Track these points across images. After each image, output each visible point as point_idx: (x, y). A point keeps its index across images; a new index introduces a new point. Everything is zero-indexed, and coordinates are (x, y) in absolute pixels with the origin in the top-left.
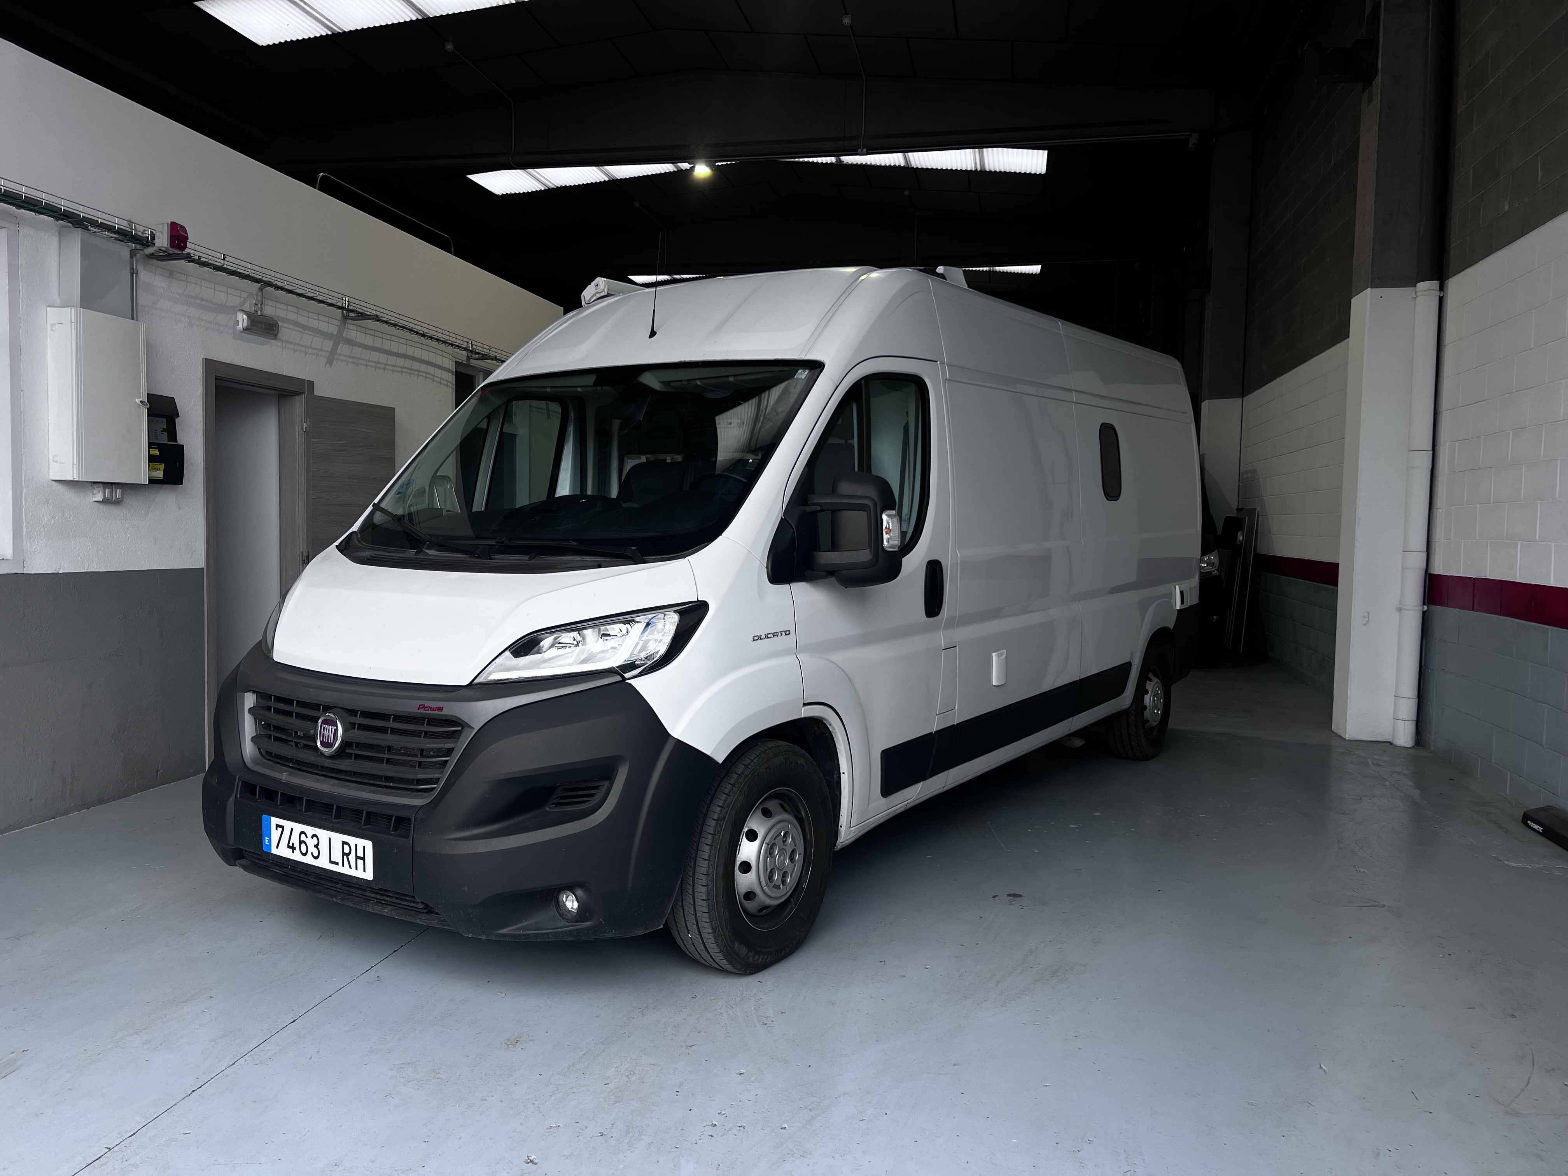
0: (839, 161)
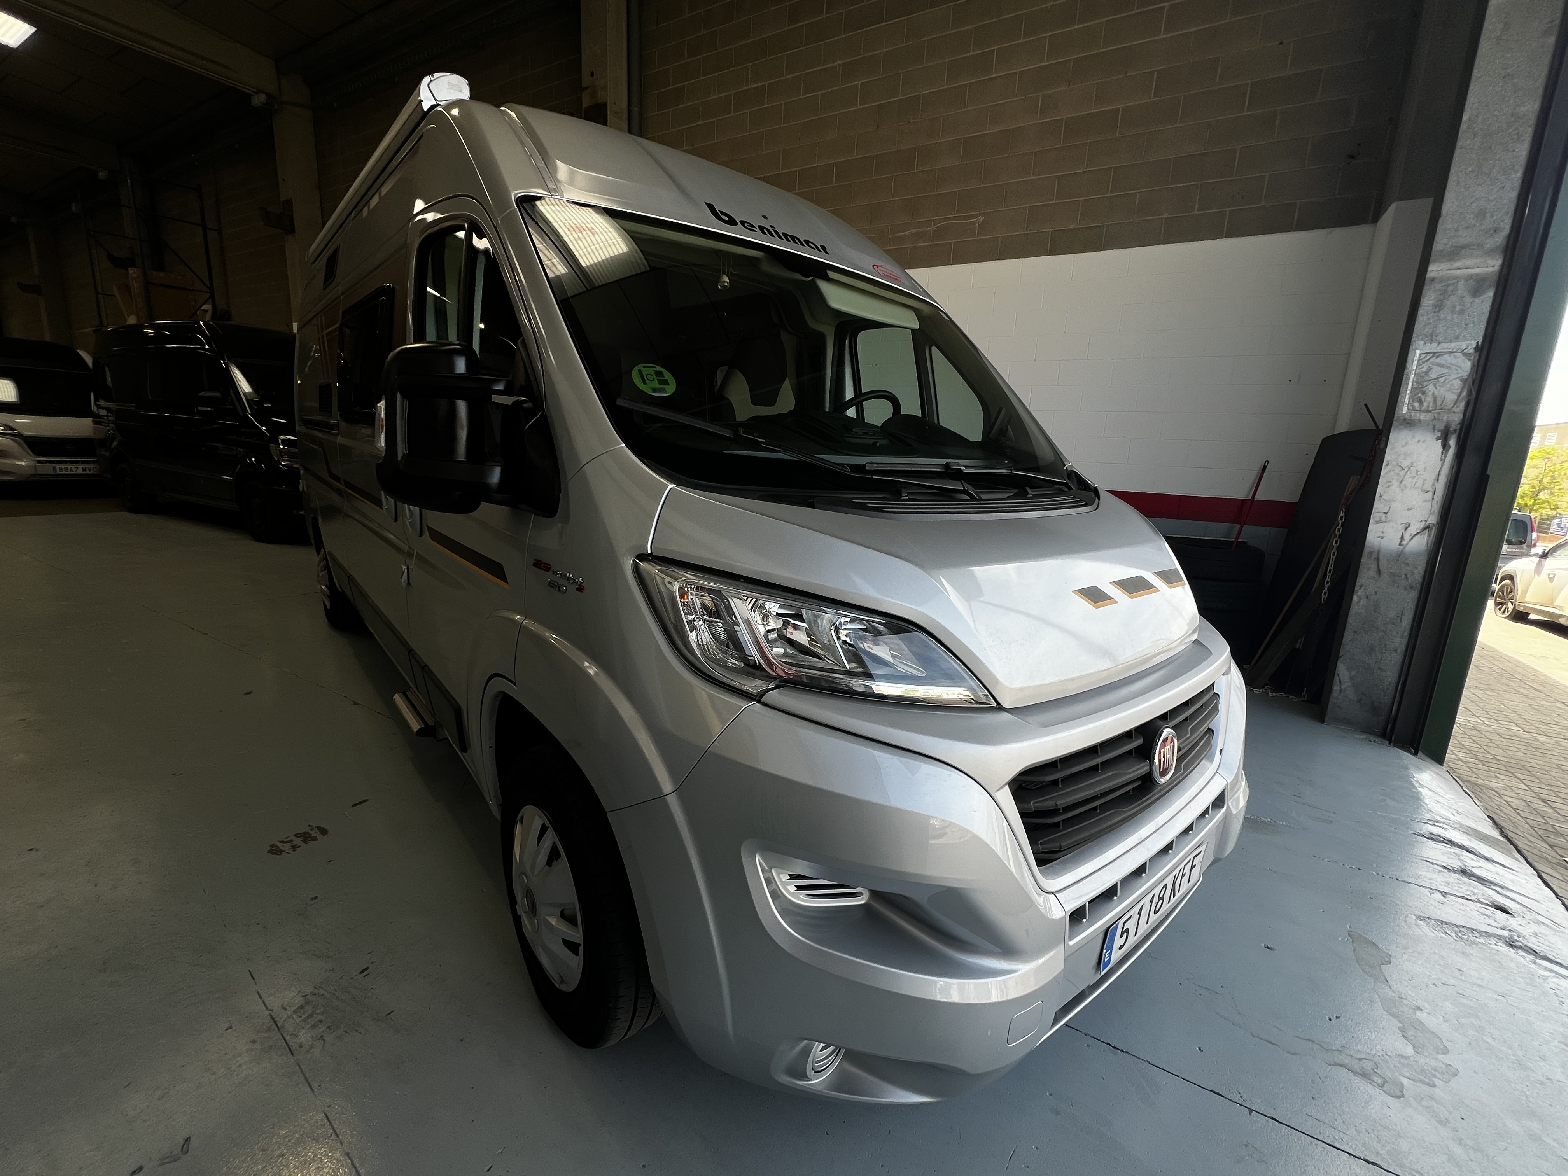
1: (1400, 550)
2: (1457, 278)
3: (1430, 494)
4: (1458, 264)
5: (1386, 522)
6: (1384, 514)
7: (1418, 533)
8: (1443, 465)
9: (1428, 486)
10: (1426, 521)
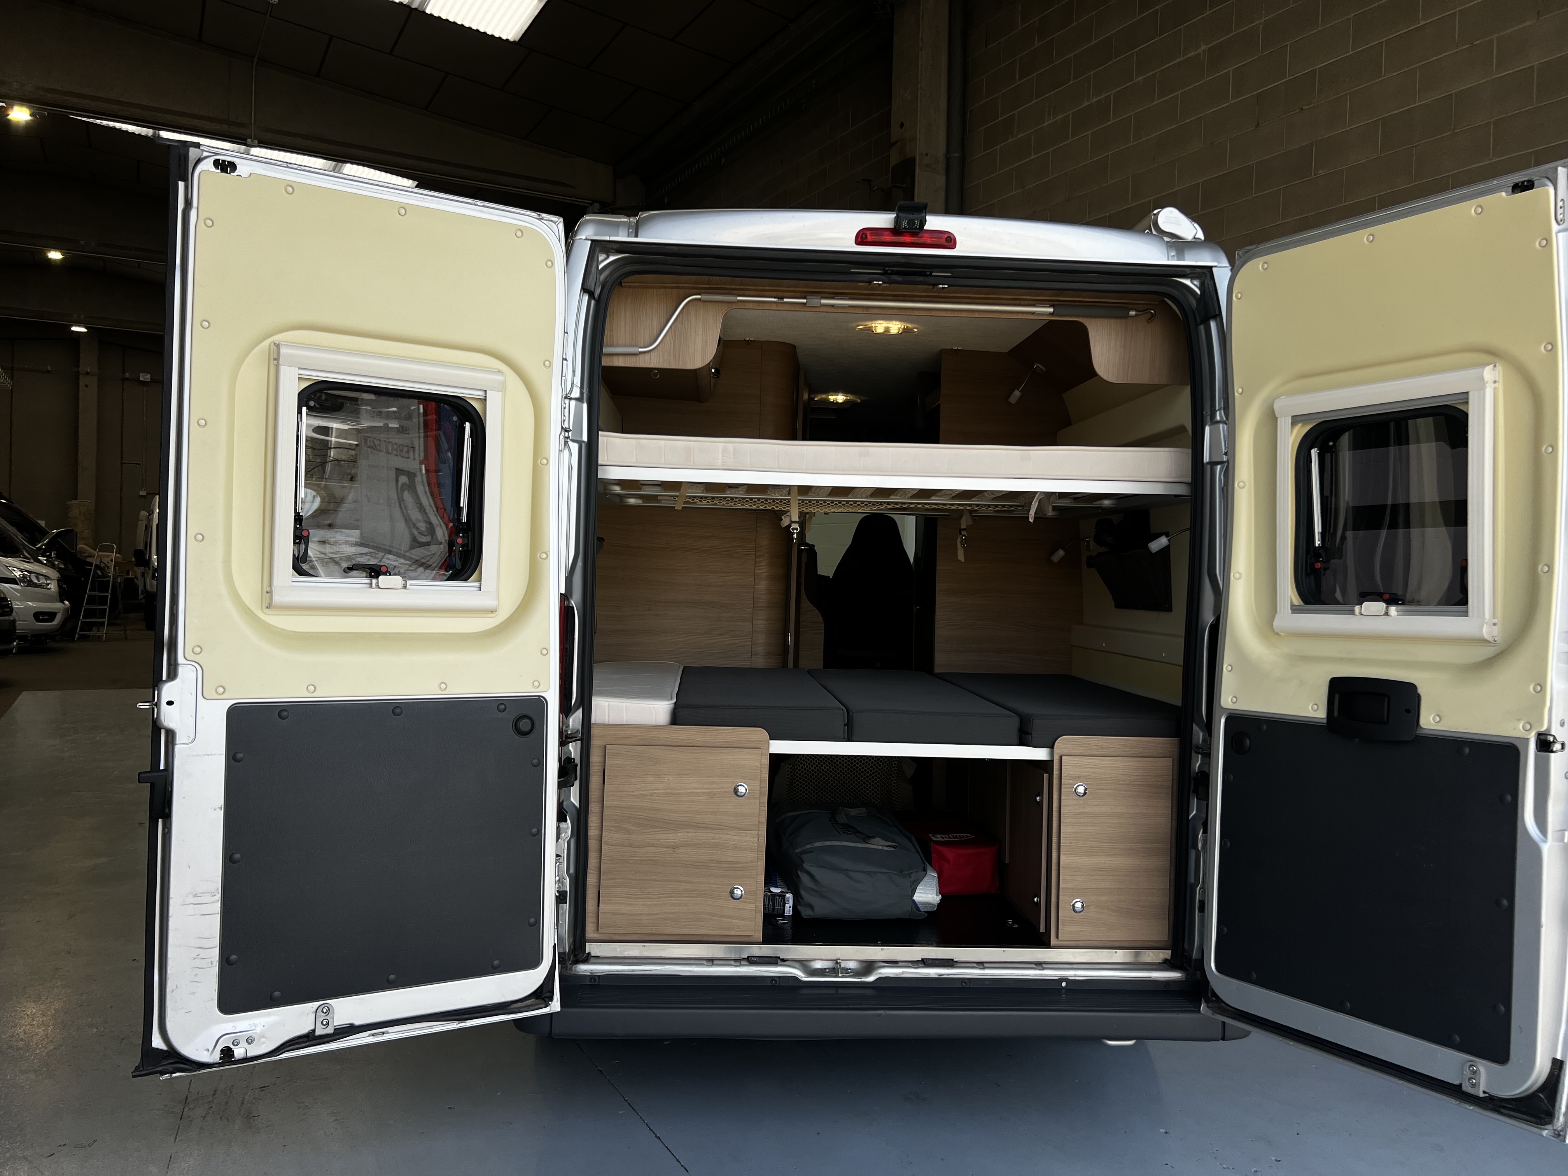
0: (157, 135)
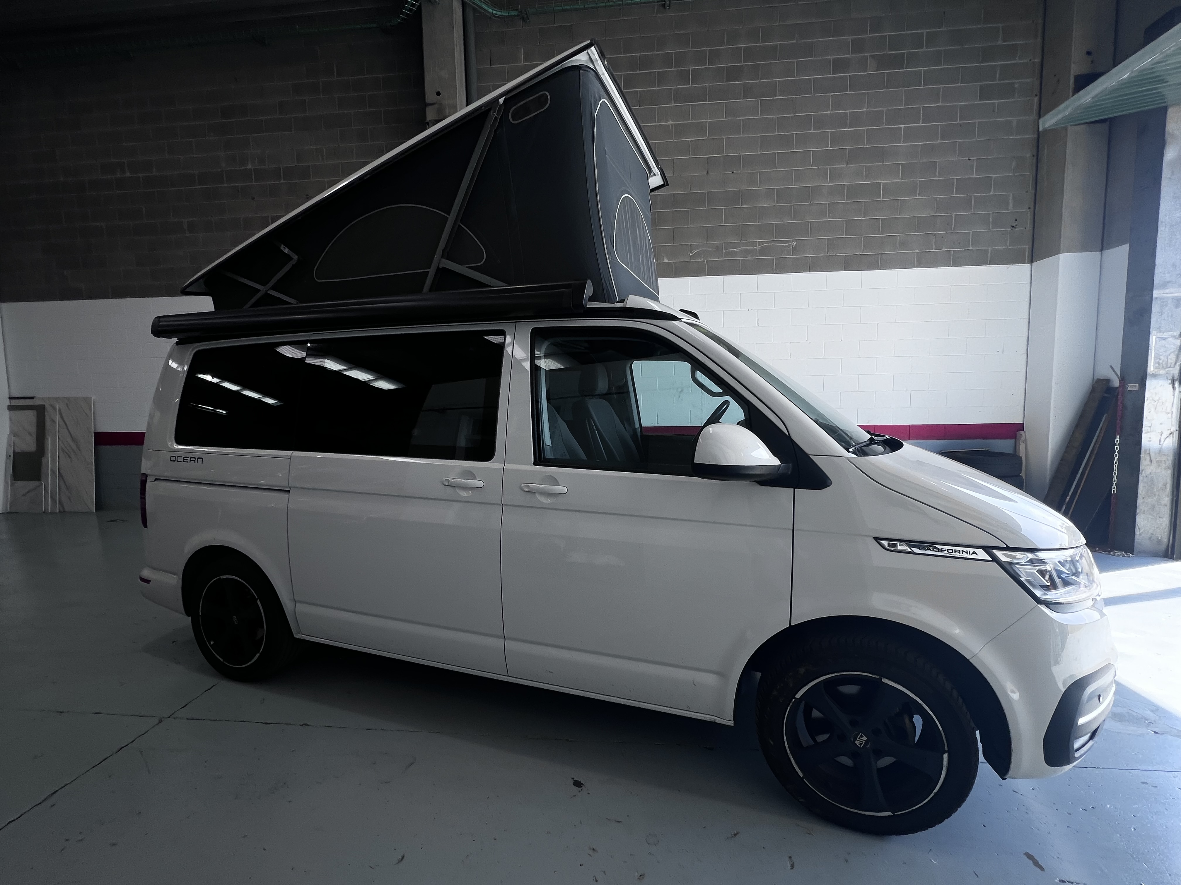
1: (1160, 447)
2: (1168, 298)
3: (1170, 414)
4: (1168, 291)
5: (1151, 432)
6: (1149, 428)
7: (1167, 437)
8: (1174, 398)
9: (1169, 410)
10: (1170, 430)
